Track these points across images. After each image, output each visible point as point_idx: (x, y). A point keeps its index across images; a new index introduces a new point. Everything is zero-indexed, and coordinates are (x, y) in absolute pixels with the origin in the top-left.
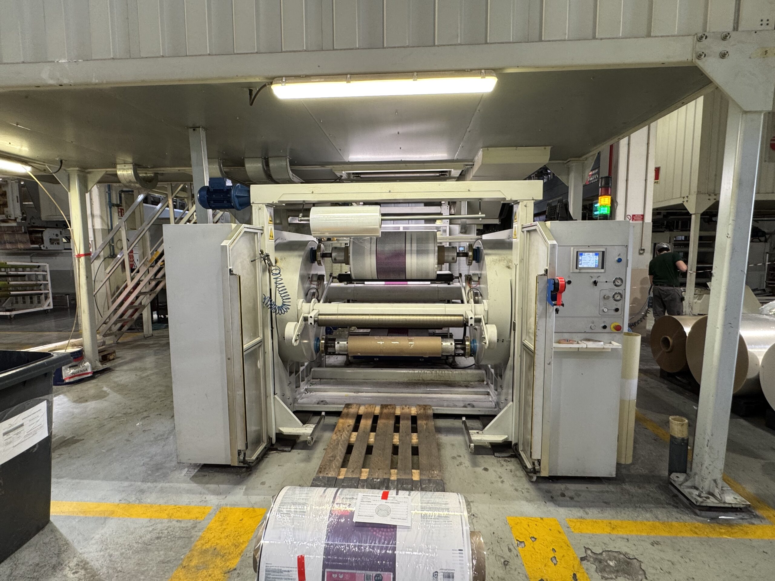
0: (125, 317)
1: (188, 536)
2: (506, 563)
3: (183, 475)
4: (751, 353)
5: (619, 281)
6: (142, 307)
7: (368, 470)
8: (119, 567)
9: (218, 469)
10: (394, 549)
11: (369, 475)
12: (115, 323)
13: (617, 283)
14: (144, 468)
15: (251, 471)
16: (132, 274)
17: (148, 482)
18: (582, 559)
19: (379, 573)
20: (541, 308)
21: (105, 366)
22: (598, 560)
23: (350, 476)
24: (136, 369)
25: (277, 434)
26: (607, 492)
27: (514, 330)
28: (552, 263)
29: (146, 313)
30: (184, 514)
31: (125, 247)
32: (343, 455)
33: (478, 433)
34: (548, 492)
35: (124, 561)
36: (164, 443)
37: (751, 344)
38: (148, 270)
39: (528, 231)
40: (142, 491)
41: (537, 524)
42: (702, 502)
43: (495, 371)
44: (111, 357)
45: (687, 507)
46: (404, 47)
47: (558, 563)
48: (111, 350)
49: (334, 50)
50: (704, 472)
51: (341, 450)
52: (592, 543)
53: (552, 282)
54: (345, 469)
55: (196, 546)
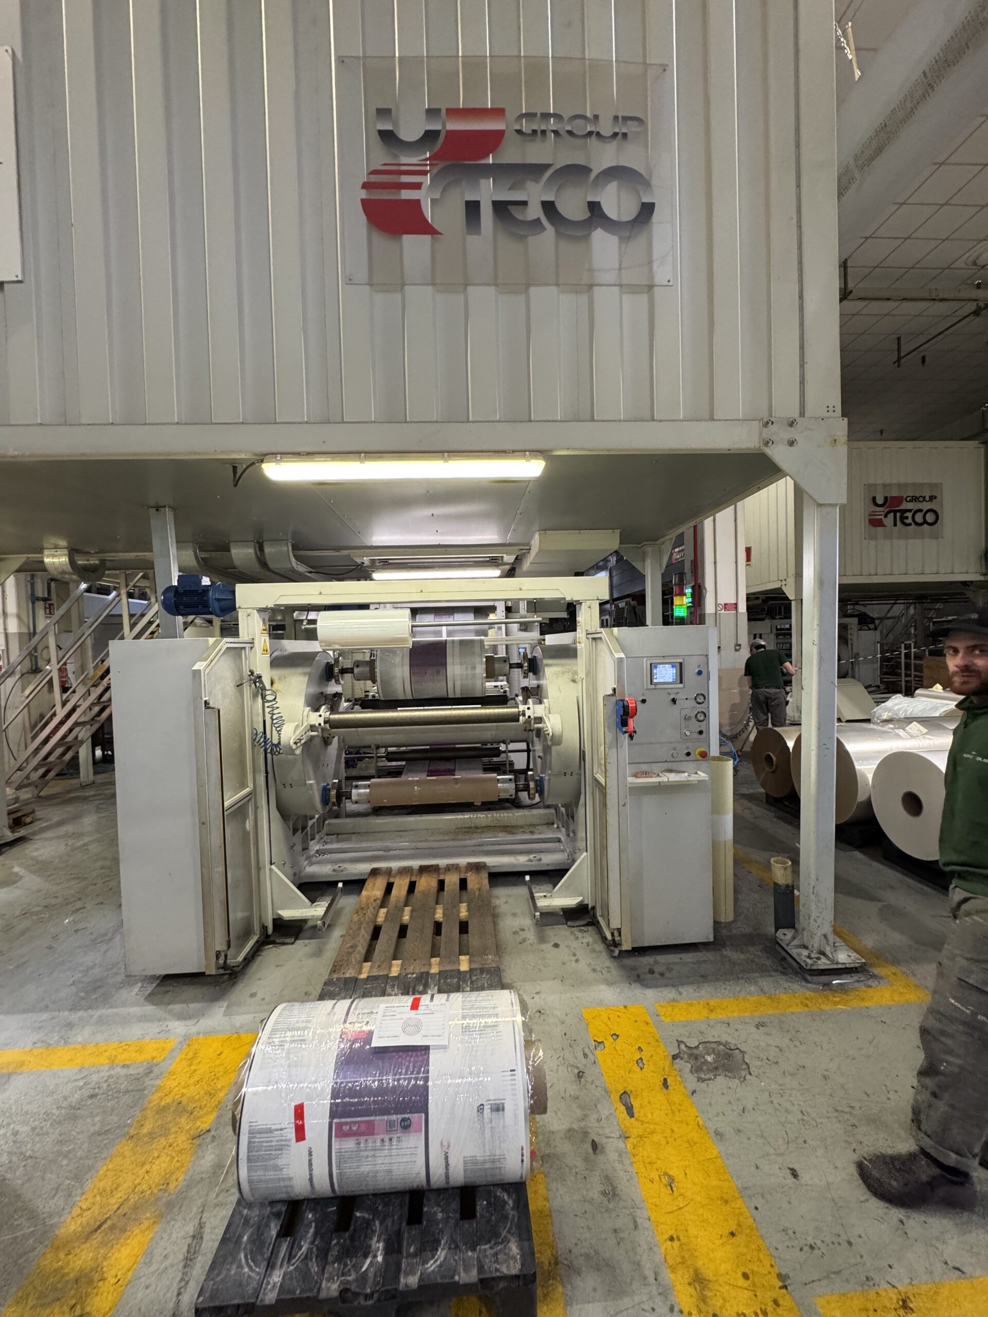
0: (52, 758)
1: (139, 1087)
2: (580, 1075)
3: (134, 993)
4: (859, 770)
5: (702, 697)
6: (78, 742)
7: (399, 962)
8: (28, 1150)
9: (188, 980)
10: (426, 1079)
11: (401, 969)
12: (36, 769)
13: (698, 700)
14: (74, 989)
15: (236, 977)
16: (65, 696)
17: (79, 1010)
18: (675, 1057)
19: (406, 1116)
20: (610, 736)
21: (17, 835)
22: (694, 1056)
23: (376, 974)
24: (67, 836)
25: (274, 920)
26: (705, 961)
27: (584, 761)
28: (619, 680)
29: (84, 753)
30: (134, 1054)
31: (54, 660)
32: (366, 945)
33: (545, 896)
34: (633, 968)
35: (37, 1139)
36: (106, 947)
37: (858, 760)
38: (89, 690)
39: (594, 639)
40: (70, 1026)
41: (620, 1014)
42: (812, 965)
43: (566, 811)
44: (28, 820)
45: (797, 973)
46: (431, 422)
47: (646, 1067)
48: (27, 809)
49: (343, 422)
50: (813, 926)
51: (365, 935)
52: (687, 1034)
53: (621, 704)
54: (369, 964)
55: (150, 1102)
